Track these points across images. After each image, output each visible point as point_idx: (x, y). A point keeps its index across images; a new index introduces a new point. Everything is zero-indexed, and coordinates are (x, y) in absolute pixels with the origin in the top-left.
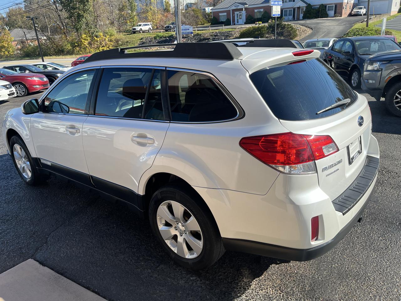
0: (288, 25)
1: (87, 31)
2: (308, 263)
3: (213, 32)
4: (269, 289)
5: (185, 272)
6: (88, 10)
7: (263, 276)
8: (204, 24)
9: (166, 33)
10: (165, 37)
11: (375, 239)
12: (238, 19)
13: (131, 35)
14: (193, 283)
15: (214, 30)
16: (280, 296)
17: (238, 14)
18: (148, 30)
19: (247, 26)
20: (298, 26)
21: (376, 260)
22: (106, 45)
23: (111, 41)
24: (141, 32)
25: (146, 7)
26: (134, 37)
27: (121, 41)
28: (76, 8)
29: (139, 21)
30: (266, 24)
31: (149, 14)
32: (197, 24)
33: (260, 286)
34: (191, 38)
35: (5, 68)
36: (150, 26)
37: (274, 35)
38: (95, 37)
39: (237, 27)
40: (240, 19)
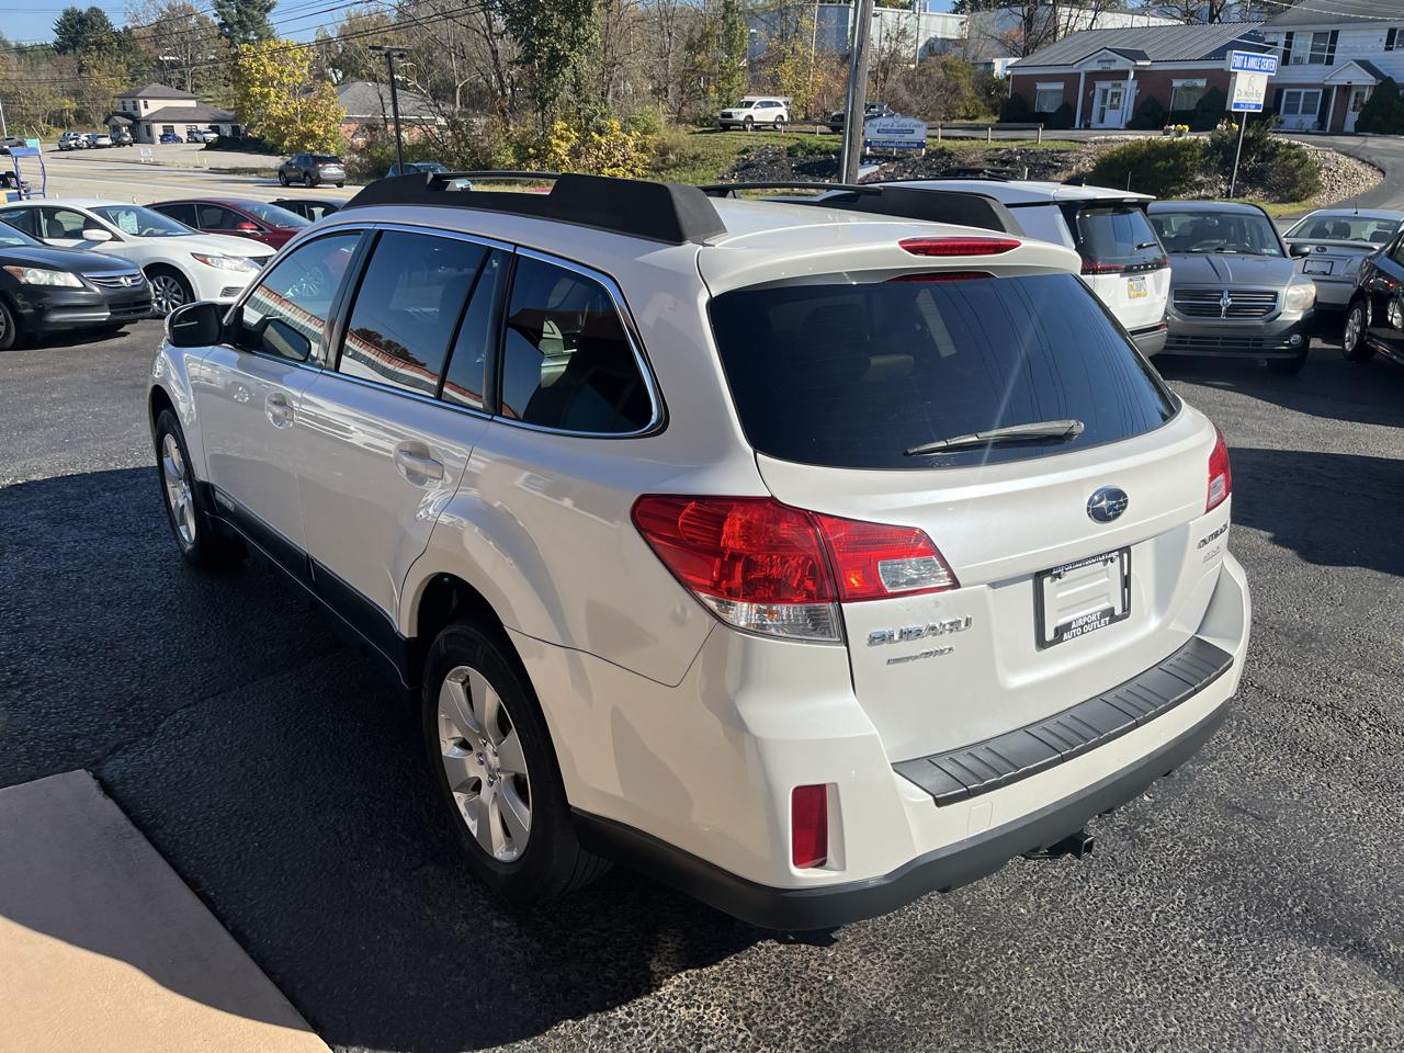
0: (1289, 146)
1: (572, 110)
2: (886, 962)
3: (997, 150)
4: (712, 1008)
5: (486, 902)
6: (586, 39)
7: (715, 968)
8: (974, 118)
9: (833, 137)
10: (827, 152)
11: (1175, 941)
12: (1103, 110)
13: (712, 135)
14: (491, 938)
15: (1004, 140)
16: (735, 1037)
17: (1105, 91)
18: (774, 124)
19: (1131, 138)
20: (1328, 155)
21: (1132, 1009)
22: (624, 161)
23: (643, 149)
24: (749, 127)
25: (781, 43)
26: (722, 142)
27: (677, 151)
28: (550, 31)
29: (748, 92)
30: (1205, 137)
31: (787, 68)
32: (950, 114)
33: (687, 995)
34: (915, 162)
35: (280, 203)
36: (782, 111)
37: (1227, 178)
38: (593, 133)
39: (1092, 139)
40: (1113, 107)
